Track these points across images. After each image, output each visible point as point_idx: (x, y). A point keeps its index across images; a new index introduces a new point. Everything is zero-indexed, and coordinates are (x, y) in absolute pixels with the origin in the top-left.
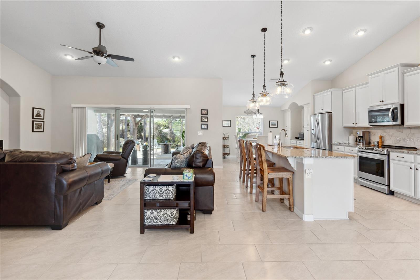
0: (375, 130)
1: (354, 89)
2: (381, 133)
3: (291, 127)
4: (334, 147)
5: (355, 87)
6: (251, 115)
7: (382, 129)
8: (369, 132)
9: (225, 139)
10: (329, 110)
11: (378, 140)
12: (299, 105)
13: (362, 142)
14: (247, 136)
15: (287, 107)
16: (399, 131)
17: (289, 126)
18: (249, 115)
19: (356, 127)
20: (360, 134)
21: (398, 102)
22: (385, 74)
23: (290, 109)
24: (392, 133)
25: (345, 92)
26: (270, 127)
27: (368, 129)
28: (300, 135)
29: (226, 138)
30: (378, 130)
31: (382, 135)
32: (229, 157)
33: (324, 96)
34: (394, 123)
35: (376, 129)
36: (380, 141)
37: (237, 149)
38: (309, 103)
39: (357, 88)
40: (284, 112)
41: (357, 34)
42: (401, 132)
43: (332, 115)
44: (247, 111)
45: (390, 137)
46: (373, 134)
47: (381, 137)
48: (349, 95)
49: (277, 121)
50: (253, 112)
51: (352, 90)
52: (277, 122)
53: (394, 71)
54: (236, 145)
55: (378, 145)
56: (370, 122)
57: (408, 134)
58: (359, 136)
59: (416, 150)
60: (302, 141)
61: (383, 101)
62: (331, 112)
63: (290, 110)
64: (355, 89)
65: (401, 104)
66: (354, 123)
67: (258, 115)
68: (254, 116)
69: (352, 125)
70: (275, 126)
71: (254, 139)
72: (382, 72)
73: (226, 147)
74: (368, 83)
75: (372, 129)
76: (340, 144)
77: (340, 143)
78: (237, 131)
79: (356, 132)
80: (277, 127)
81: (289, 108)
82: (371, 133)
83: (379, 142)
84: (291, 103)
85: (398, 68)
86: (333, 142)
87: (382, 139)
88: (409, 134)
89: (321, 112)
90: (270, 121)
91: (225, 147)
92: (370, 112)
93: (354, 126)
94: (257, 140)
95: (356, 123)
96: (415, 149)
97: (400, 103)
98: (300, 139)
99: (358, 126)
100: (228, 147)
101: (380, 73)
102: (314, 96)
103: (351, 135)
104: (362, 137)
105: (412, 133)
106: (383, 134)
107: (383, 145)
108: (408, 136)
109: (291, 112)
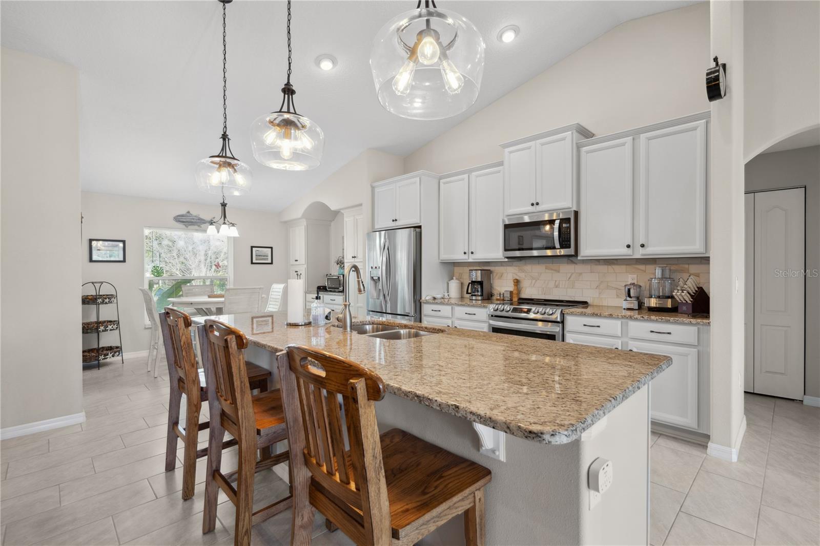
0: (502, 268)
1: (466, 176)
2: (514, 273)
3: (307, 263)
4: (426, 309)
5: (469, 172)
6: (196, 227)
7: (516, 266)
8: (491, 273)
9: (103, 303)
10: (414, 221)
11: (510, 287)
12: (332, 209)
13: (479, 294)
14: (184, 288)
15: (298, 212)
16: (552, 269)
17: (302, 259)
18: (189, 227)
19: (470, 260)
20: (477, 276)
21: (571, 207)
22: (543, 144)
23: (305, 220)
24: (537, 274)
25: (444, 183)
26: (254, 261)
27: (487, 266)
28: (329, 281)
29: (107, 300)
30: (508, 267)
31: (518, 278)
32: (117, 359)
33: (399, 187)
34: (563, 252)
35: (504, 266)
36: (514, 289)
37: (148, 332)
38: (361, 205)
39: (473, 173)
40: (287, 225)
41: (501, 37)
42: (555, 270)
43: (421, 233)
44: (182, 216)
45: (534, 281)
47: (517, 282)
48: (455, 189)
49: (272, 248)
50: (202, 220)
51: (463, 179)
52: (270, 249)
53: (564, 139)
54: (148, 319)
55: (511, 300)
56: (506, 250)
57: (569, 275)
58: (474, 280)
59: (586, 307)
60: (340, 295)
61: (537, 204)
62: (420, 227)
63: (304, 223)
64: (469, 176)
65: (575, 211)
66: (467, 251)
67: (224, 228)
68: (211, 229)
69: (459, 257)
70: (267, 259)
71: (209, 297)
72: (537, 141)
73: (106, 330)
74: (501, 164)
75: (495, 266)
76: (436, 301)
77: (435, 298)
78: (148, 275)
79: (468, 271)
80: (270, 262)
81: (304, 216)
82: (495, 274)
83: (514, 292)
84: (310, 203)
85: (572, 133)
86: (423, 298)
87: (518, 286)
88: (571, 275)
89: (392, 225)
90: (252, 247)
91: (102, 328)
92: (507, 227)
93: (467, 258)
94: (222, 299)
95: (472, 253)
96: (584, 304)
97: (573, 209)
98: (331, 291)
99: (476, 258)
100: (115, 326)
101: (531, 143)
102: (373, 188)
103: (453, 279)
104: (481, 283)
105: (577, 273)
106: (521, 276)
107: (520, 299)
108: (569, 278)
109: (307, 225)
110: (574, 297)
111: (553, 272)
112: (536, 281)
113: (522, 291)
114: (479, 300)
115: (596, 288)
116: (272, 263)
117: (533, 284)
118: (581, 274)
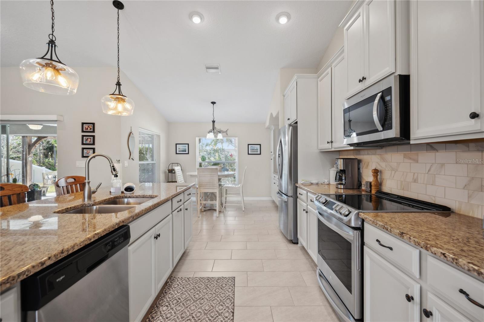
0: (369, 156)
2: (377, 162)
4: (298, 192)
8: (359, 161)
10: (295, 118)
13: (344, 182)
15: (268, 121)
16: (410, 159)
17: (273, 151)
19: (333, 149)
20: (340, 165)
21: (394, 71)
22: (368, 5)
23: (273, 126)
24: (396, 164)
26: (249, 153)
27: (351, 155)
30: (373, 156)
31: (379, 168)
36: (373, 181)
40: (270, 130)
42: (414, 160)
43: (297, 127)
45: (393, 172)
46: (365, 166)
47: (375, 172)
49: (260, 145)
51: (328, 73)
52: (259, 146)
56: (345, 137)
57: (428, 167)
58: (340, 169)
61: (364, 78)
62: (297, 122)
63: (273, 128)
65: (400, 75)
66: (329, 141)
69: (327, 147)
70: (257, 152)
72: (364, 4)
75: (363, 154)
78: (199, 160)
80: (259, 153)
81: (270, 124)
82: (363, 163)
83: (372, 183)
84: (270, 115)
87: (379, 177)
88: (431, 167)
89: (289, 123)
90: (248, 145)
92: (345, 112)
93: (331, 147)
95: (333, 140)
97: (398, 74)
99: (335, 147)
101: (360, 10)
102: (284, 97)
104: (344, 172)
105: (438, 163)
106: (381, 166)
109: (275, 129)
110: (435, 197)
111: (412, 161)
112: (395, 172)
113: (383, 183)
114: (342, 189)
115: (464, 188)
116: (260, 154)
117: (392, 176)
118: (443, 165)
